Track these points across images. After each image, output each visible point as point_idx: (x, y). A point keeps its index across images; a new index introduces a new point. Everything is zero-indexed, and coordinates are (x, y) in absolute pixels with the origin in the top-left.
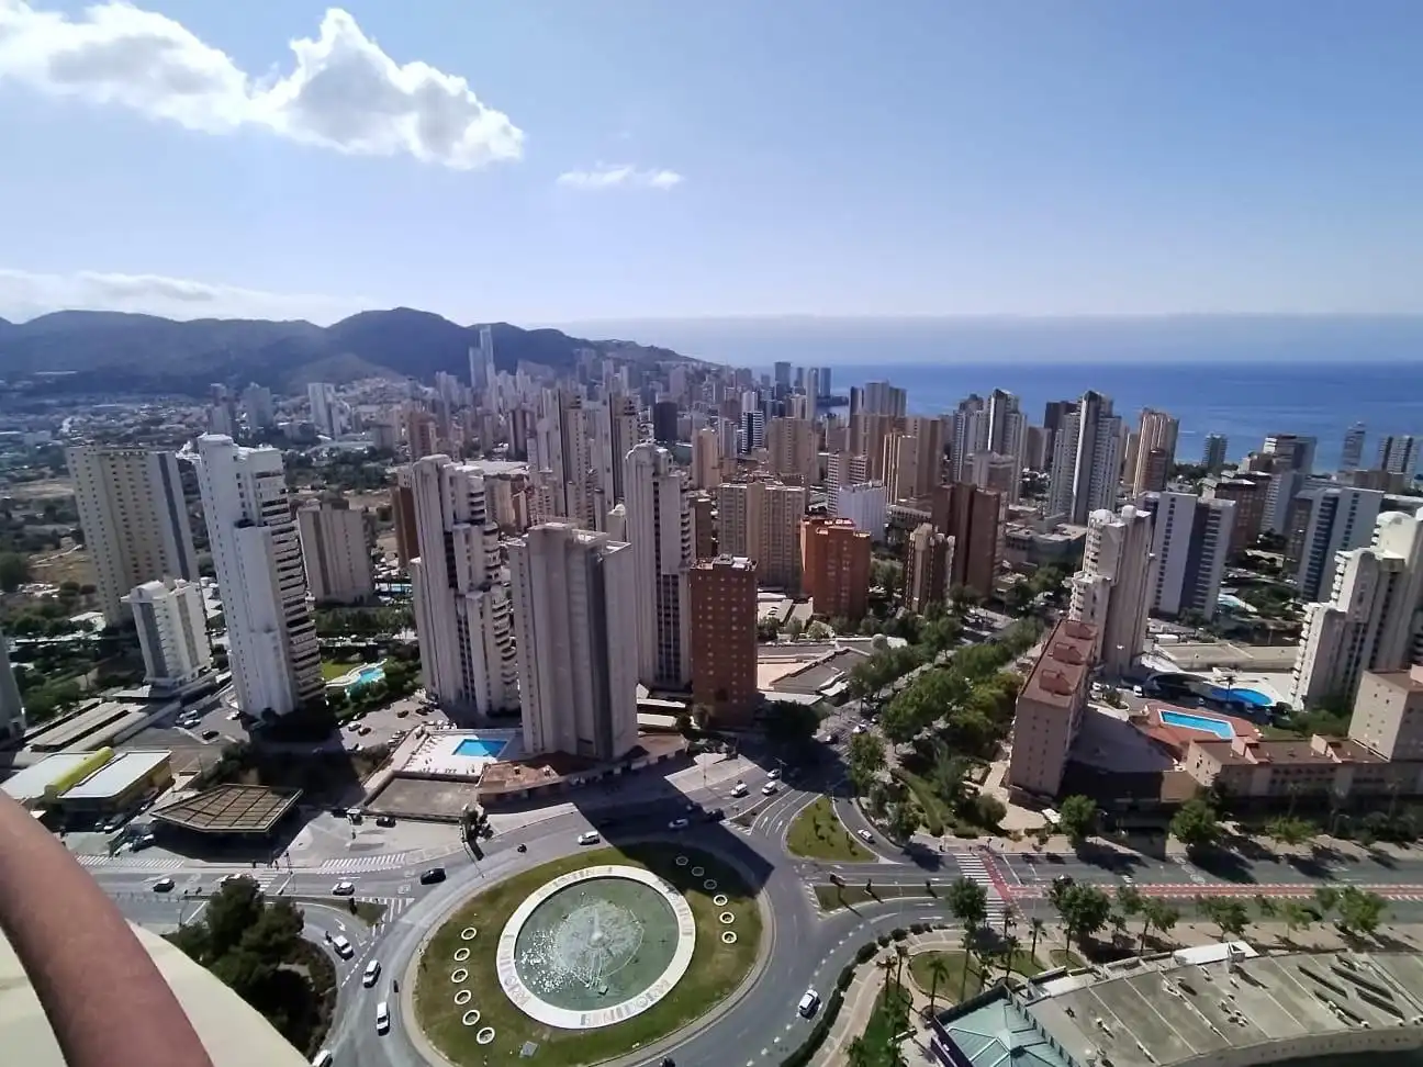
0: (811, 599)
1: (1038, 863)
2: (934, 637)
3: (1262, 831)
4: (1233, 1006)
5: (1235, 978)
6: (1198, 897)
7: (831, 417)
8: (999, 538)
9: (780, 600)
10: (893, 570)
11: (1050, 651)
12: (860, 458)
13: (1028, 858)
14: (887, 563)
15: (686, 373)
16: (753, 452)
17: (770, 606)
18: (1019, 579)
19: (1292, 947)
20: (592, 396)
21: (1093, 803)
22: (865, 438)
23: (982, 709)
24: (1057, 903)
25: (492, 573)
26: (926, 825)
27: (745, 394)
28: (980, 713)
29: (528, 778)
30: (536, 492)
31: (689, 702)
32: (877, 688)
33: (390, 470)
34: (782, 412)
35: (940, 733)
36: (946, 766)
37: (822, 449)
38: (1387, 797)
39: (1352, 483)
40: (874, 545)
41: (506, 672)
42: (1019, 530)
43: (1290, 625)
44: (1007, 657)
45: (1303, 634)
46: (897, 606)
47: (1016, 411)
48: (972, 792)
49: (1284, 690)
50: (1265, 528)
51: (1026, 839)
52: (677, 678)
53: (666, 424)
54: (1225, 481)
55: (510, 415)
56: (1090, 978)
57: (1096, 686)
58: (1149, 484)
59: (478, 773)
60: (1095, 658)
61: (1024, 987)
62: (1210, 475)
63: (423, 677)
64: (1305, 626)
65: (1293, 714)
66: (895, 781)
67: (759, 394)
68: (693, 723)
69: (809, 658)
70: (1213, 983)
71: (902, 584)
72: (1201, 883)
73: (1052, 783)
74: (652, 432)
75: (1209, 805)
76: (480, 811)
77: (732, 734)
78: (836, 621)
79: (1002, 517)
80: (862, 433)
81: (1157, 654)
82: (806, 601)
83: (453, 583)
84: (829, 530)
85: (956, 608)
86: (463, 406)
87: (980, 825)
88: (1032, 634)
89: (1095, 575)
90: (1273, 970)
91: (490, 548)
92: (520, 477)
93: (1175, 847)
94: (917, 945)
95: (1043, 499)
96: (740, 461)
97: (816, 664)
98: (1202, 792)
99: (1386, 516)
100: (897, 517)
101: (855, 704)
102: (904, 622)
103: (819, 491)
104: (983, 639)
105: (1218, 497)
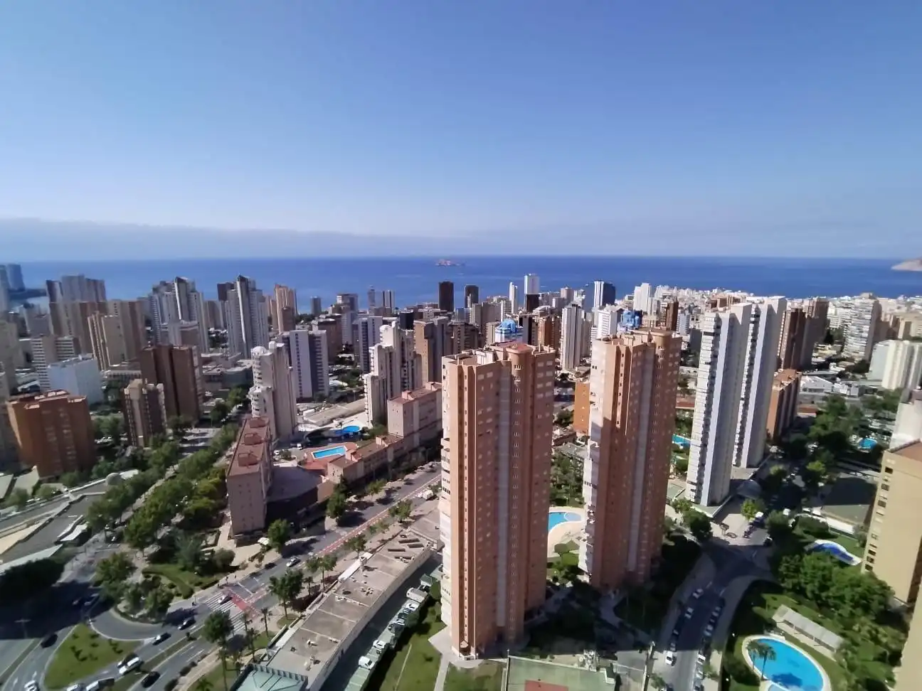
0: (35, 467)
1: (261, 574)
2: (161, 460)
3: (365, 494)
4: (366, 587)
5: (366, 572)
6: (345, 542)
7: (27, 306)
8: (197, 378)
10: (116, 421)
11: (242, 441)
12: (66, 338)
13: (254, 575)
14: (109, 418)
18: (219, 401)
19: (384, 542)
21: (285, 521)
22: (69, 322)
23: (206, 495)
24: (275, 591)
26: (178, 595)
28: (205, 499)
32: (119, 515)
35: (179, 525)
36: (186, 545)
37: (23, 334)
38: (405, 455)
39: (373, 314)
42: (212, 369)
43: (361, 388)
44: (218, 455)
45: (365, 391)
46: (126, 446)
48: (209, 554)
49: (363, 421)
50: (345, 342)
51: (250, 564)
54: (321, 320)
56: (301, 622)
57: (276, 452)
58: (286, 327)
60: (271, 436)
61: (265, 655)
62: (315, 318)
64: (365, 386)
65: (368, 431)
66: (147, 577)
69: (42, 518)
70: (357, 581)
71: (126, 429)
72: (346, 534)
73: (260, 522)
75: (342, 492)
78: (67, 477)
79: (196, 363)
80: (64, 319)
81: (306, 422)
82: (29, 470)
84: (41, 403)
85: (176, 434)
87: (219, 573)
88: (231, 434)
89: (262, 387)
90: (380, 558)
93: (330, 523)
95: (226, 347)
97: (51, 520)
98: (337, 487)
99: (383, 328)
100: (112, 378)
101: (99, 537)
102: (133, 457)
103: (27, 372)
104: (197, 449)
105: (319, 329)
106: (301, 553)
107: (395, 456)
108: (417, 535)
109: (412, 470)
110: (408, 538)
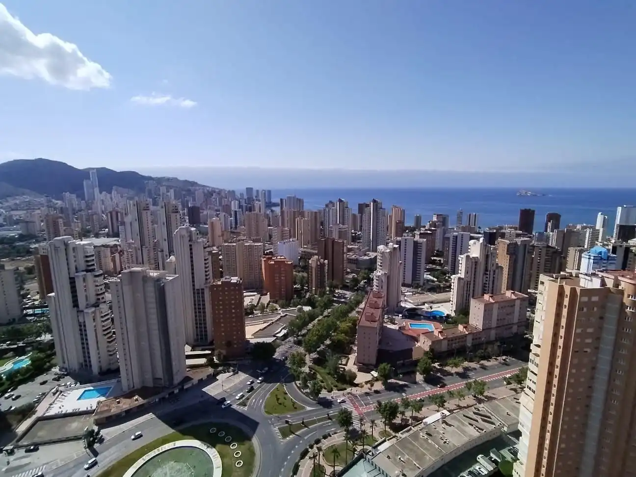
0: (269, 293)
1: (371, 395)
2: (322, 304)
3: (446, 365)
4: (445, 437)
5: (444, 425)
6: (429, 396)
7: (272, 211)
8: (345, 260)
9: (254, 295)
10: (303, 277)
11: (368, 305)
12: (286, 229)
13: (367, 394)
14: (300, 274)
15: (204, 192)
16: (238, 228)
17: (250, 299)
18: (354, 276)
19: (460, 408)
20: (155, 203)
21: (389, 365)
22: (288, 220)
23: (344, 333)
24: (380, 411)
25: (100, 297)
26: (325, 389)
27: (233, 202)
28: (343, 335)
29: (126, 404)
30: (125, 253)
31: (213, 350)
32: (300, 330)
33: (33, 246)
34: (250, 209)
35: (328, 346)
36: (331, 359)
37: (269, 225)
38: (482, 344)
39: (462, 230)
40: (294, 266)
41: (110, 349)
42: (352, 256)
43: (448, 284)
44: (352, 309)
45: (452, 287)
46: (307, 291)
47: (347, 208)
48: (343, 369)
49: (448, 309)
50: (437, 249)
51: (365, 386)
52: (206, 339)
53: (194, 217)
54: (422, 232)
55: (109, 215)
56: (393, 440)
57: (386, 316)
58: (397, 235)
59: (94, 408)
60: (384, 306)
61: (370, 451)
62: (417, 230)
63: (57, 359)
64: (452, 284)
65: (452, 318)
66: (311, 371)
67: (239, 201)
68: (215, 360)
69: (269, 321)
70: (437, 429)
71: (307, 283)
72: (429, 390)
73: (373, 361)
74: (187, 221)
75: (430, 358)
76: (96, 428)
77: (235, 362)
78: (281, 302)
79: (345, 251)
80: (286, 218)
81: (406, 301)
82: (266, 294)
83: (75, 304)
84: (275, 261)
85: (330, 291)
86: (80, 210)
87: (347, 384)
88: (359, 298)
89: (382, 272)
90: (455, 418)
91: (97, 284)
92: (116, 246)
93: (419, 377)
94: (325, 444)
95: (360, 242)
96: (232, 232)
97: (273, 323)
98: (426, 353)
99: (472, 242)
100: (303, 253)
101: (291, 339)
102: (309, 299)
103: (269, 244)
104: (342, 302)
105: (420, 238)
106: (398, 391)
107: (472, 343)
108: (490, 413)
109: (487, 358)
110: (480, 412)
